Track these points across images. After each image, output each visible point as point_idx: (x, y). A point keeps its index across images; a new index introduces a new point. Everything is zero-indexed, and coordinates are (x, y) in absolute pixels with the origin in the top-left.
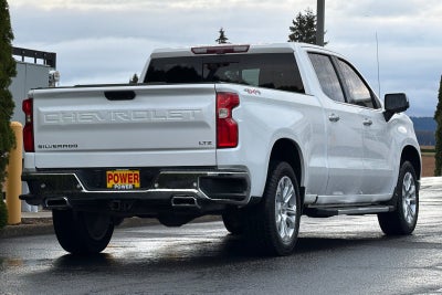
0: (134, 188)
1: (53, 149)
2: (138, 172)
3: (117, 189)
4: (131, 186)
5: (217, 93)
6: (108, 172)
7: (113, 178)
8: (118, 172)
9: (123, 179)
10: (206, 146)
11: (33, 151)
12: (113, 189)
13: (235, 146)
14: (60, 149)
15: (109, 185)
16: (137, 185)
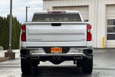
0: (60, 53)
1: (33, 41)
2: (61, 48)
3: (54, 53)
4: (59, 52)
5: (87, 25)
6: (51, 48)
7: (53, 50)
8: (55, 48)
9: (56, 50)
10: (84, 40)
11: (26, 41)
12: (53, 53)
13: (91, 41)
14: (35, 41)
15: (52, 52)
16: (61, 52)
